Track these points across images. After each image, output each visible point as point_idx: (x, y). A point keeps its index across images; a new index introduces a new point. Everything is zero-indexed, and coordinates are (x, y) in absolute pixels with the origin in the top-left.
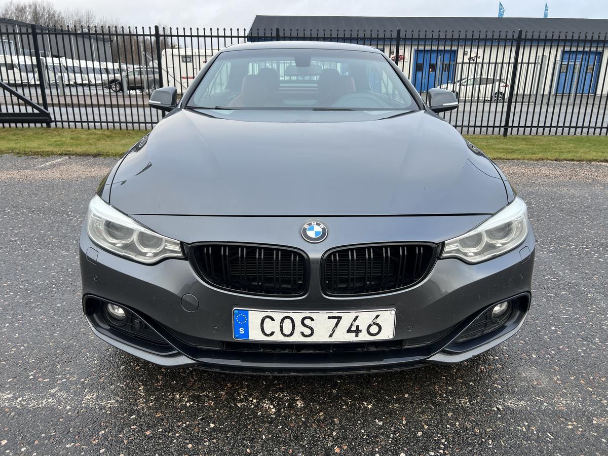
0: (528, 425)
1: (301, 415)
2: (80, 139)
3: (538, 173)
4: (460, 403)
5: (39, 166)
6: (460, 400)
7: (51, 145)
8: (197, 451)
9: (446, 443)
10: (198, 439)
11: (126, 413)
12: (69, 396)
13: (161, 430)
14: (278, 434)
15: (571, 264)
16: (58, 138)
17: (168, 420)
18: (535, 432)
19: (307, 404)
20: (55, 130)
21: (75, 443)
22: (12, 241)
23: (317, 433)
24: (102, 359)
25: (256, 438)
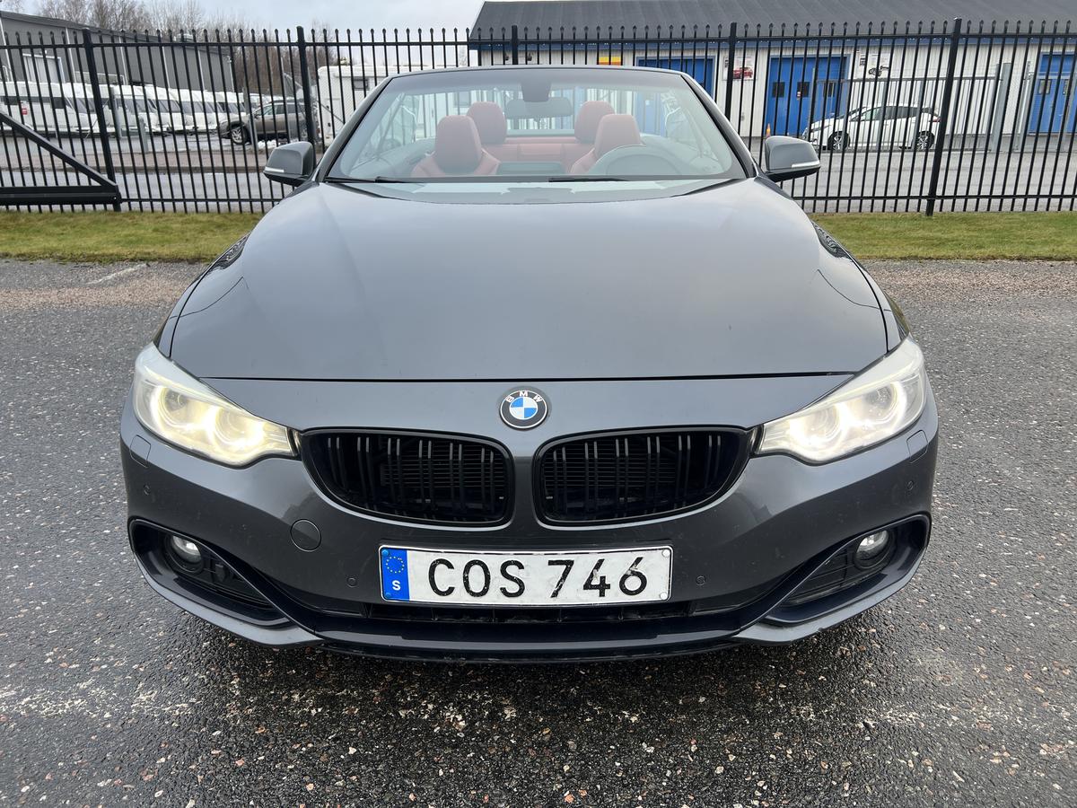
0: (918, 757)
1: (510, 733)
2: (170, 231)
3: (983, 284)
4: (798, 715)
5: (95, 282)
6: (798, 709)
7: (119, 242)
8: (323, 796)
9: (765, 788)
10: (326, 775)
11: (205, 726)
12: (111, 695)
13: (262, 758)
14: (467, 767)
15: (1028, 453)
16: (131, 230)
17: (276, 740)
18: (931, 770)
19: (522, 713)
20: (127, 216)
21: (114, 778)
22: (37, 417)
23: (535, 767)
24: (171, 629)
25: (428, 774)
